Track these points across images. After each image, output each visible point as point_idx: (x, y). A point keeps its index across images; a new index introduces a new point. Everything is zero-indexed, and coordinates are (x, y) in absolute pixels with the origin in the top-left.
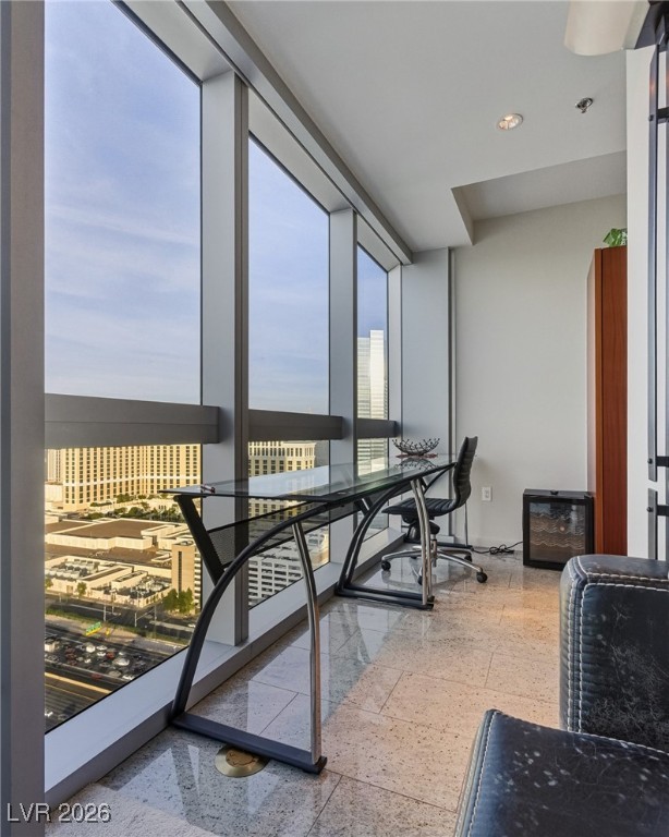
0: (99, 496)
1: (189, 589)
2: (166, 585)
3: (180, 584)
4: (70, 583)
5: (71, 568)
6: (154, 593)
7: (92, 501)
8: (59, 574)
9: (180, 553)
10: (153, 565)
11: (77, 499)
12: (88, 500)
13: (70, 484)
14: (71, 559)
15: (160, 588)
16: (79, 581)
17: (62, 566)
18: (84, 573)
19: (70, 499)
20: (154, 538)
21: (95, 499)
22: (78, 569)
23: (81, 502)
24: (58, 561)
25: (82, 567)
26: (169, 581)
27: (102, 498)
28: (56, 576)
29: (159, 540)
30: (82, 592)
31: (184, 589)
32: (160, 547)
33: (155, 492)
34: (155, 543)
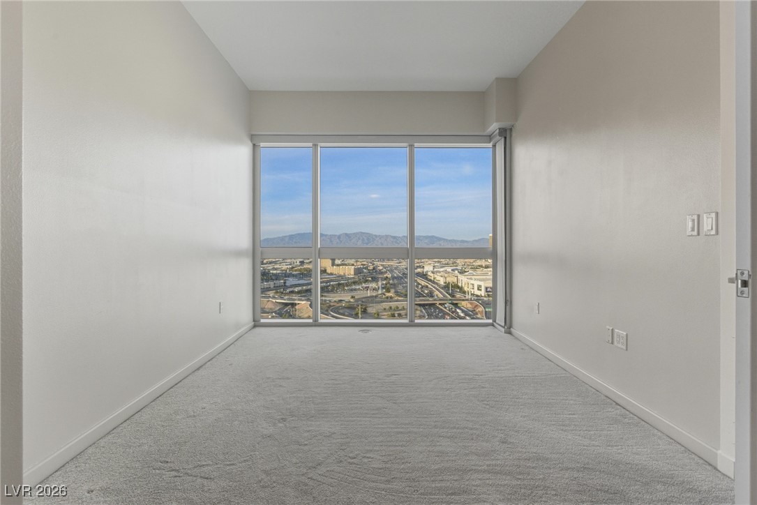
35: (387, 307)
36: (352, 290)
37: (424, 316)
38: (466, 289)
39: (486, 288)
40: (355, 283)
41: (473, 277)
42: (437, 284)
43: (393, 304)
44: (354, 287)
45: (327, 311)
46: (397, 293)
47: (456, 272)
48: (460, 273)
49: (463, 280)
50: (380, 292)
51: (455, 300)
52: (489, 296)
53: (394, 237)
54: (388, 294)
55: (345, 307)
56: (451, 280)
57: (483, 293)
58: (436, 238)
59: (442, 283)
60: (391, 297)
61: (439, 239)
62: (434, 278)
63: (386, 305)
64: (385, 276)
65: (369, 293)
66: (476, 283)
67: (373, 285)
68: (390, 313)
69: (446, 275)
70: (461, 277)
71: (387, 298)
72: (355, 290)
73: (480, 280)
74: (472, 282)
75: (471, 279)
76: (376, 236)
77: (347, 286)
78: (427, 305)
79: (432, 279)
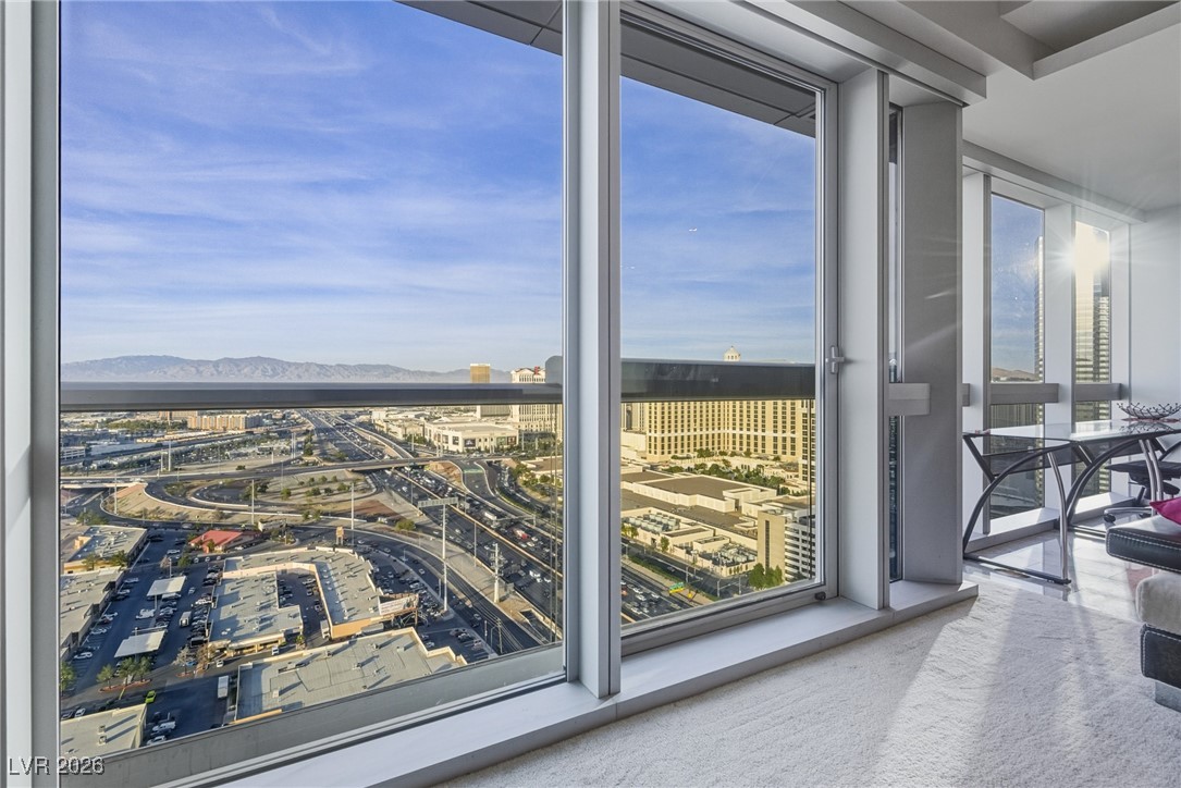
0: (679, 449)
1: (777, 567)
2: (751, 557)
3: (767, 558)
4: (655, 537)
5: (654, 521)
6: (738, 563)
7: (673, 454)
8: (644, 525)
9: (767, 523)
10: (735, 532)
11: (659, 450)
12: (669, 453)
13: (653, 434)
14: (654, 511)
15: (744, 559)
16: (662, 535)
17: (646, 518)
18: (666, 528)
19: (653, 450)
20: (737, 501)
21: (676, 452)
22: (660, 523)
23: (663, 453)
24: (643, 511)
25: (664, 521)
26: (755, 554)
27: (683, 451)
28: (640, 526)
29: (742, 504)
30: (665, 548)
31: (773, 566)
32: (743, 512)
33: (738, 450)
34: (738, 507)
35: (306, 480)
36: (239, 455)
37: (370, 489)
38: (436, 443)
39: (466, 441)
40: (244, 443)
41: (447, 426)
42: (392, 439)
43: (317, 475)
44: (243, 450)
45: (184, 496)
46: (324, 455)
47: (422, 419)
48: (428, 420)
49: (432, 430)
50: (293, 456)
51: (418, 461)
52: (468, 451)
53: (321, 367)
54: (308, 459)
55: (222, 487)
56: (414, 430)
57: (460, 448)
58: (391, 367)
59: (400, 437)
60: (315, 463)
61: (398, 370)
62: (388, 429)
63: (305, 477)
64: (304, 428)
65: (272, 460)
66: (451, 434)
67: (283, 444)
68: (310, 489)
69: (406, 424)
70: (429, 426)
71: (307, 464)
72: (246, 455)
73: (456, 430)
74: (445, 432)
75: (444, 429)
76: (289, 364)
77: (230, 449)
78: (375, 471)
79: (385, 430)
